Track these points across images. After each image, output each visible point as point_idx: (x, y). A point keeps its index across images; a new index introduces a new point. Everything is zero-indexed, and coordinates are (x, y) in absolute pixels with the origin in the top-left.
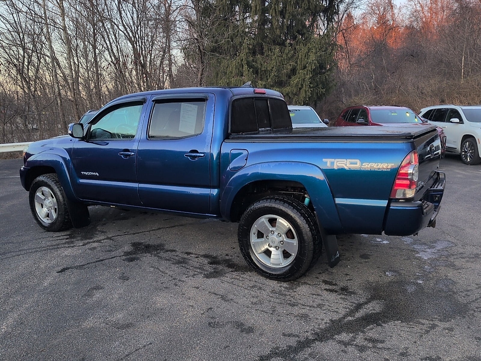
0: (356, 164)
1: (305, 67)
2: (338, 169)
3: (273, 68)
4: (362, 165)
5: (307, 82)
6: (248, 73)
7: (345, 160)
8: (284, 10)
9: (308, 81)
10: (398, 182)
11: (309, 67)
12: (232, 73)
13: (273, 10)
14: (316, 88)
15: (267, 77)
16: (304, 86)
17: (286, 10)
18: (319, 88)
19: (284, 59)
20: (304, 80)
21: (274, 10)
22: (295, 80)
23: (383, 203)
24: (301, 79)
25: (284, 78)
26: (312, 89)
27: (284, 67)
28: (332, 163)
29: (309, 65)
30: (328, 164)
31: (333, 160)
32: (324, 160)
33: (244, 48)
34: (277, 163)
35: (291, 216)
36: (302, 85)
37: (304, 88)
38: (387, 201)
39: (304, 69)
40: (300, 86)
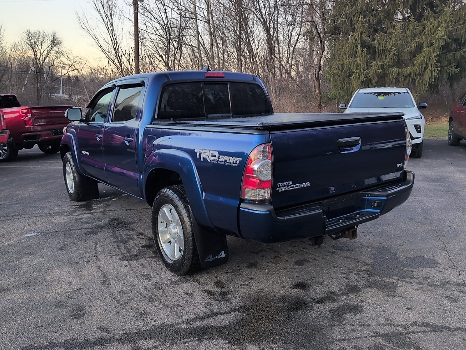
1: (432, 44)
3: (392, 46)
5: (433, 60)
6: (361, 54)
11: (436, 44)
12: (345, 54)
14: (447, 68)
16: (430, 65)
18: (451, 67)
19: (408, 36)
20: (430, 59)
22: (419, 59)
24: (426, 58)
25: (407, 58)
26: (439, 69)
27: (408, 45)
29: (436, 41)
36: (427, 64)
37: (429, 68)
39: (430, 46)
40: (424, 65)
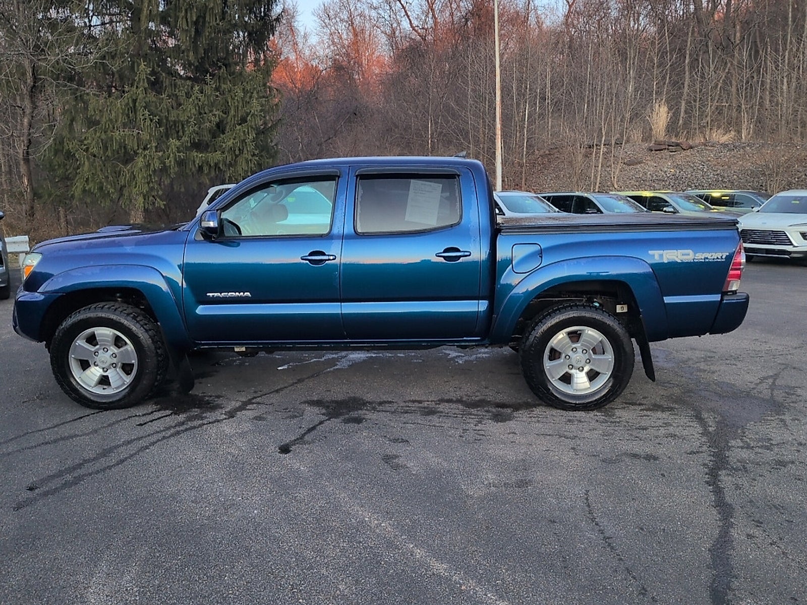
0: (689, 255)
1: (243, 120)
2: (669, 263)
3: (190, 118)
4: (695, 256)
5: (250, 146)
6: (150, 125)
7: (675, 251)
8: (201, 20)
9: (251, 144)
10: (731, 272)
11: (251, 121)
12: (112, 122)
13: (182, 19)
15: (178, 132)
16: (245, 152)
17: (204, 22)
19: (203, 104)
20: (244, 142)
21: (184, 20)
22: (228, 141)
23: (716, 298)
24: (238, 140)
25: (207, 137)
28: (661, 256)
30: (657, 257)
31: (661, 252)
32: (651, 252)
33: (140, 79)
34: (590, 259)
35: (609, 325)
36: (241, 150)
37: (245, 156)
38: (720, 295)
40: (237, 152)
